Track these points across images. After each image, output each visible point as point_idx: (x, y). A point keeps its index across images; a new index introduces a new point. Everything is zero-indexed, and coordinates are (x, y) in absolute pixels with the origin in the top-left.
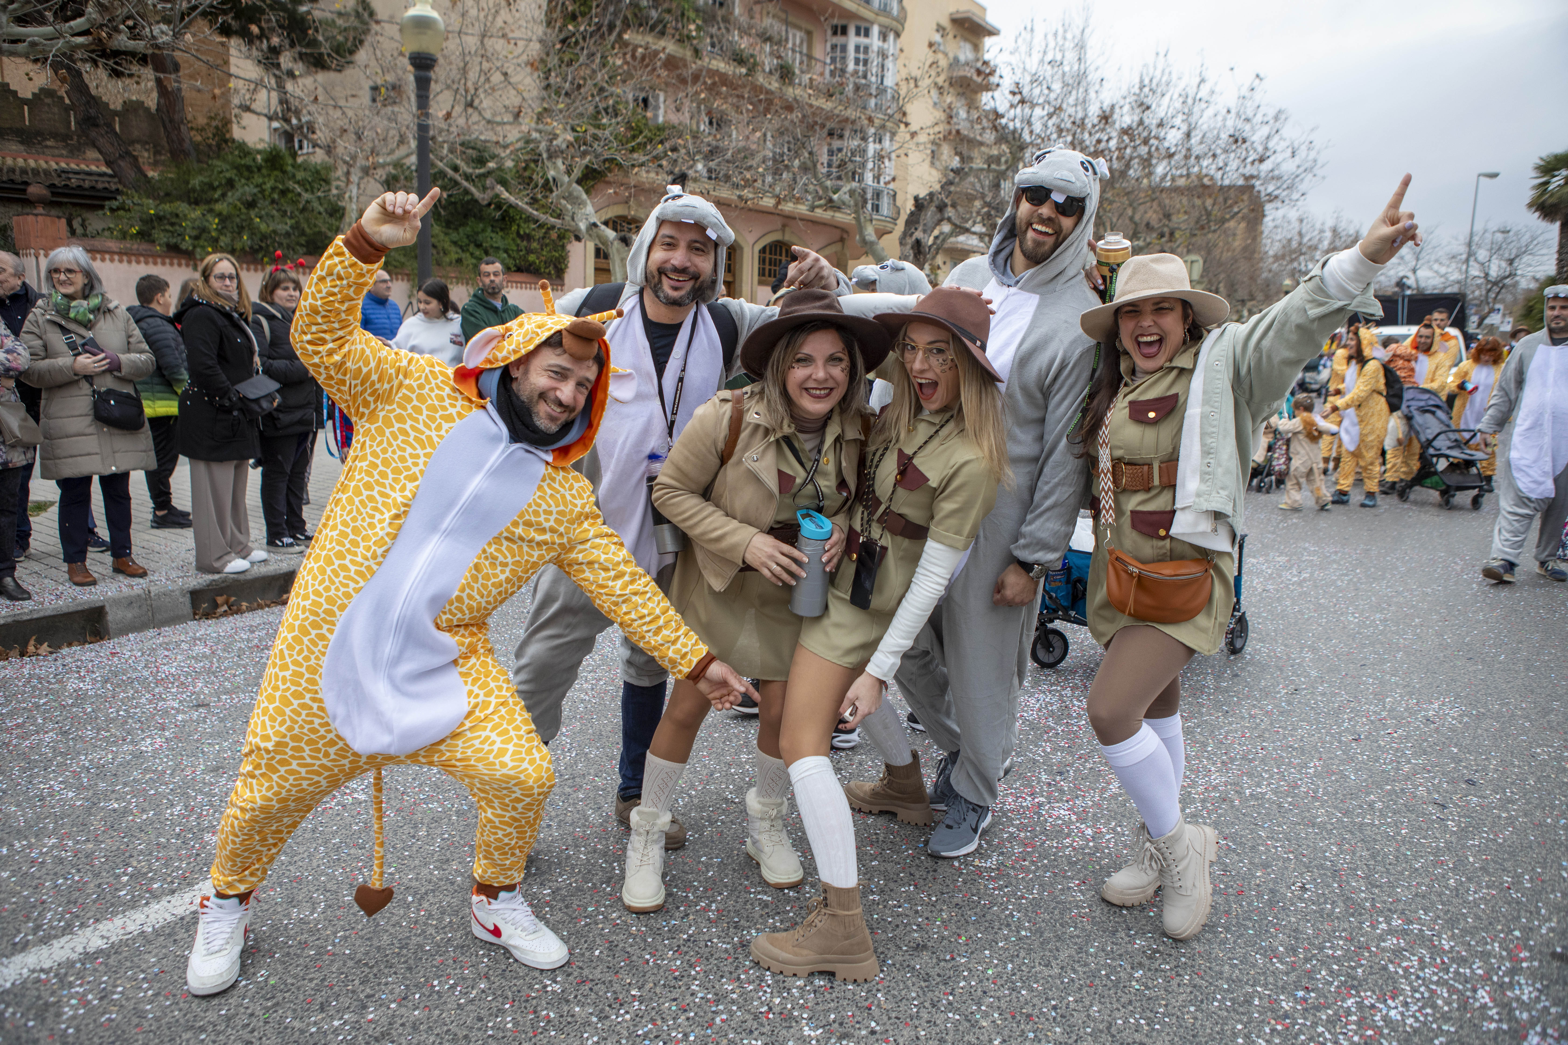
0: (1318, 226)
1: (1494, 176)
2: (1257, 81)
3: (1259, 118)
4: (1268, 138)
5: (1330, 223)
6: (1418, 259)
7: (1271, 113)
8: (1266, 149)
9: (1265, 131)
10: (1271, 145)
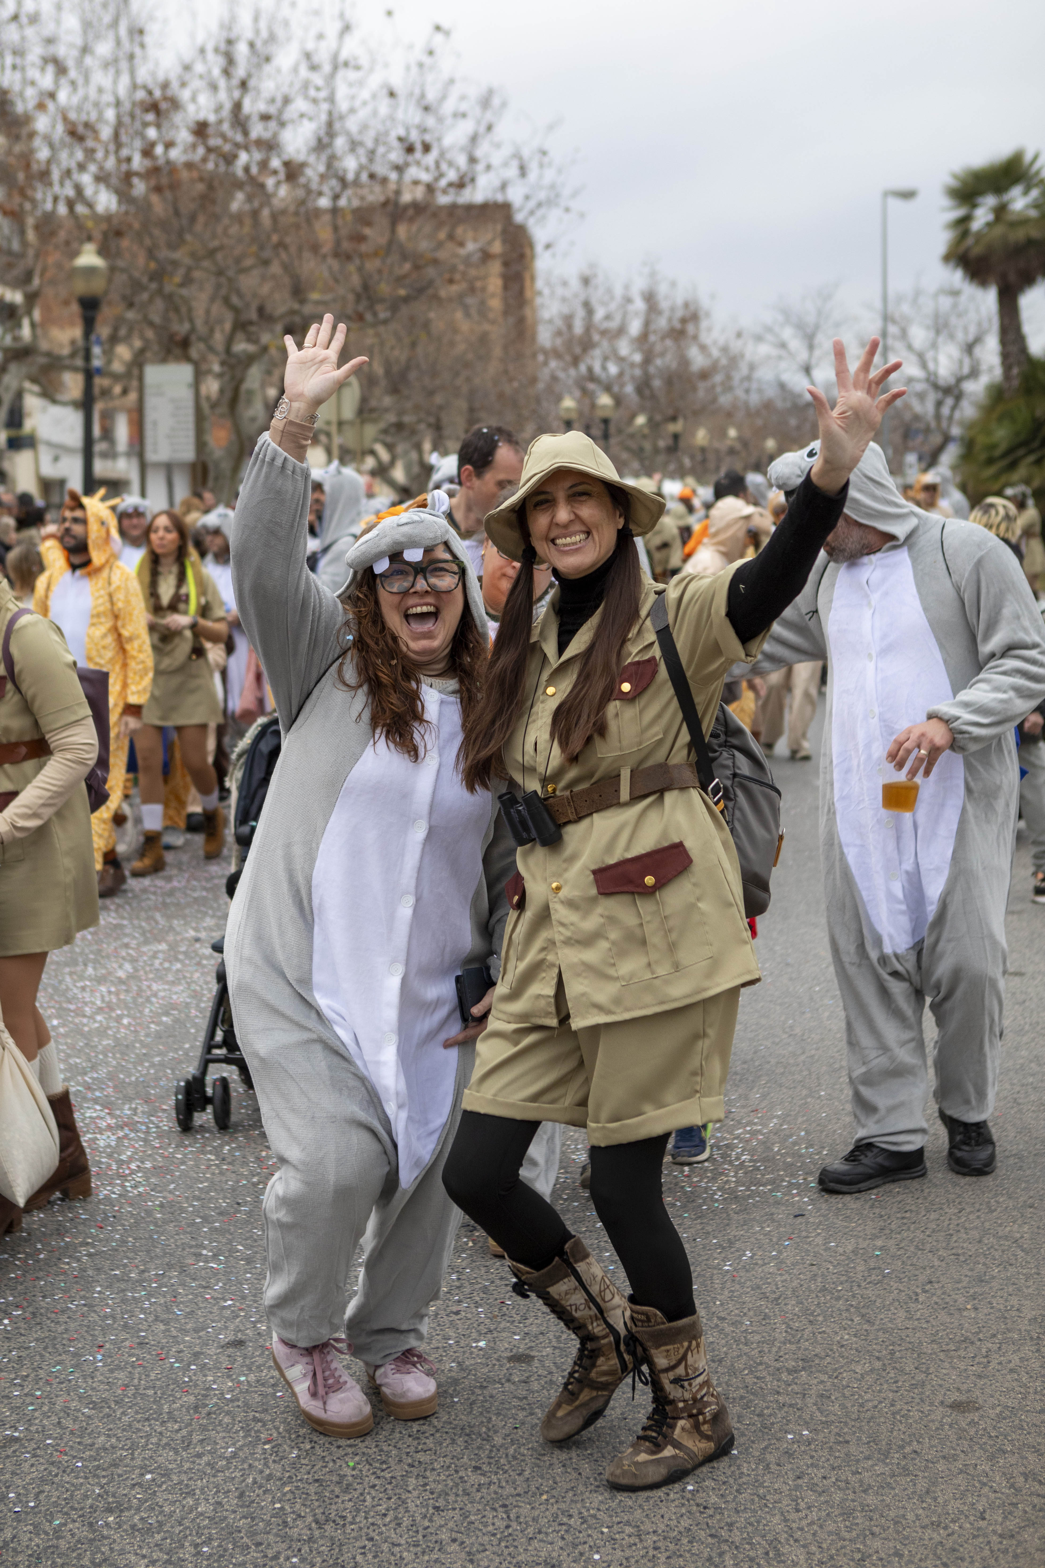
0: (618, 291)
1: (908, 195)
2: (439, 38)
3: (449, 107)
4: (474, 139)
5: (639, 285)
6: (811, 347)
7: (474, 92)
8: (472, 160)
9: (465, 128)
10: (479, 153)
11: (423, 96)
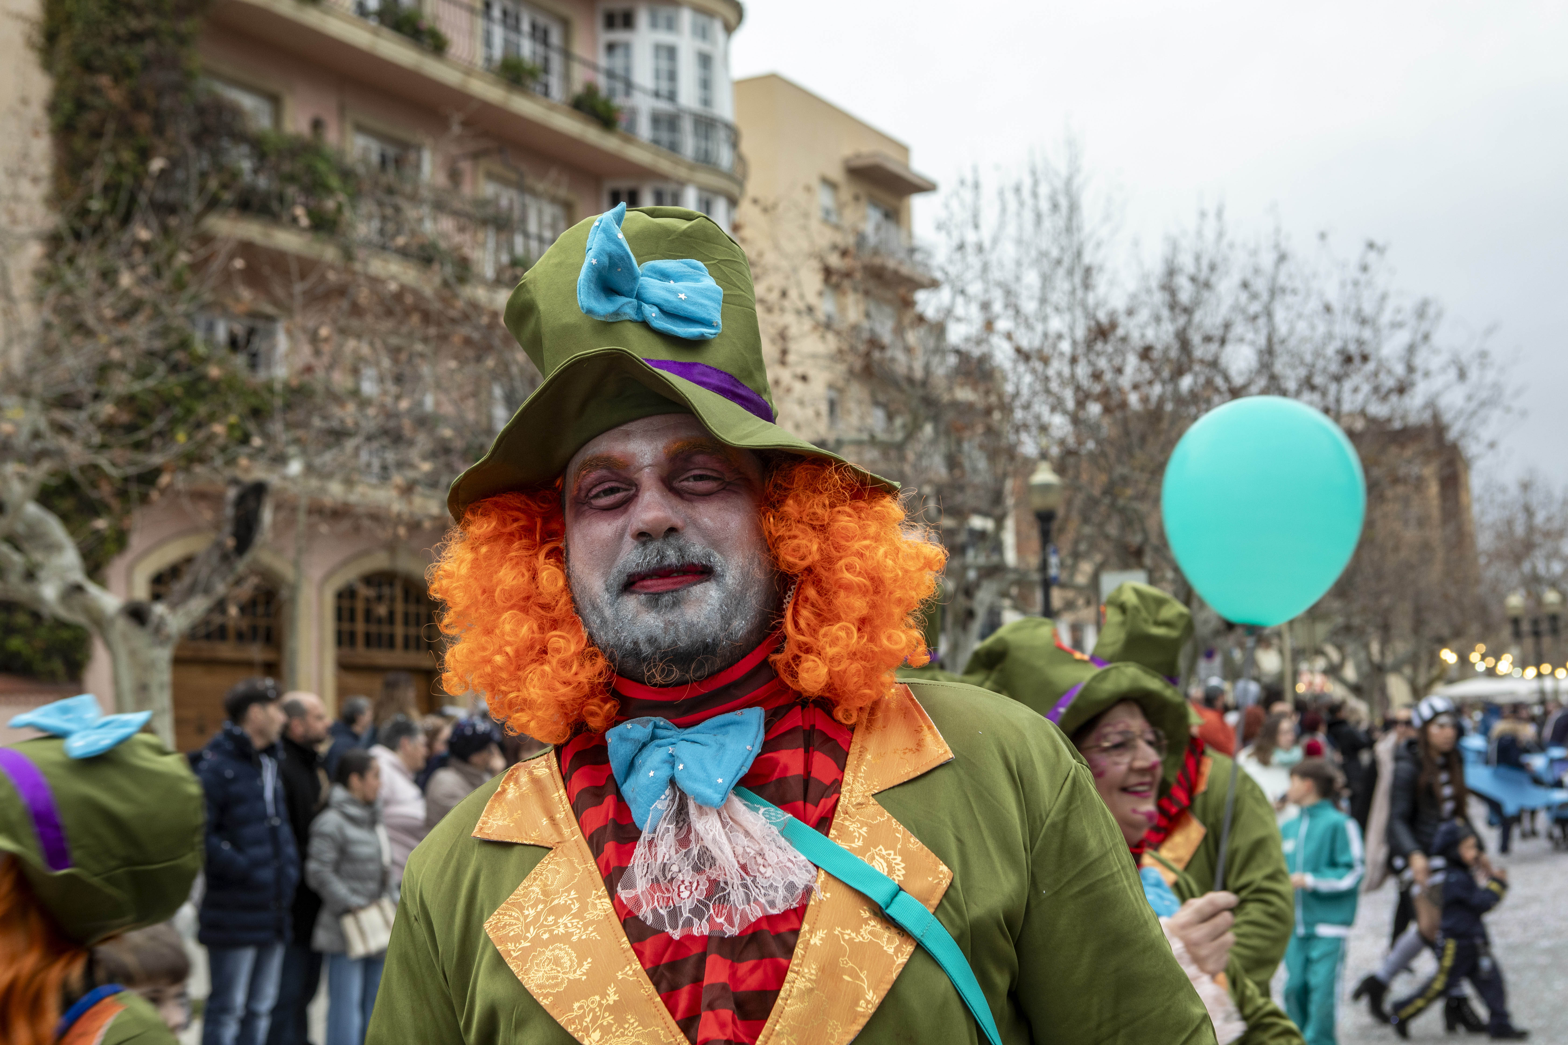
2: (1372, 255)
8: (1410, 369)
10: (1417, 361)
11: (1359, 311)
